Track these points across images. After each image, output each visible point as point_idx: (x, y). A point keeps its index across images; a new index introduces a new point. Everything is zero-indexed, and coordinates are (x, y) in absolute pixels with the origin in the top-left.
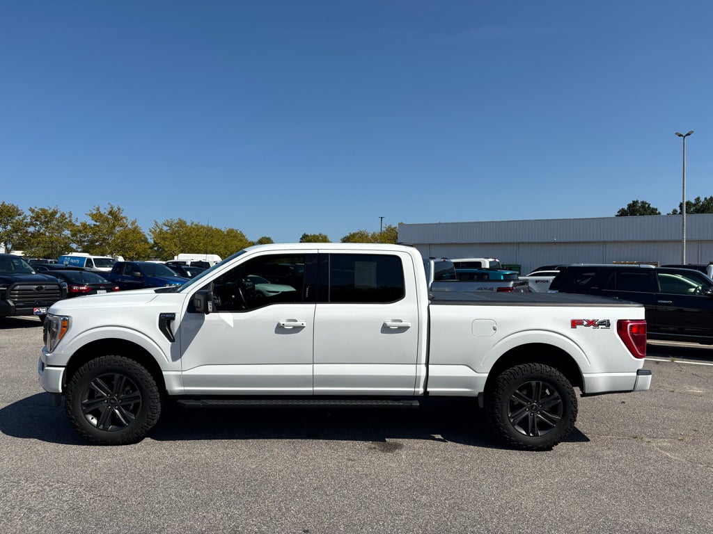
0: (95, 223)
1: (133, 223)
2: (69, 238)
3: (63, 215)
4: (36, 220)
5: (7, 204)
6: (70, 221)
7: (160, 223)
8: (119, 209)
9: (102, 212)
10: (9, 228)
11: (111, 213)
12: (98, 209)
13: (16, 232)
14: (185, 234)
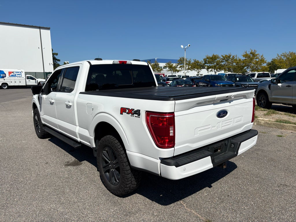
0: (245, 58)
1: (262, 56)
2: (235, 66)
3: (233, 57)
4: (224, 60)
5: (215, 54)
6: (236, 59)
7: (280, 55)
8: (255, 51)
9: (248, 53)
10: (215, 64)
11: (251, 53)
12: (246, 52)
13: (218, 65)
14: (292, 59)
